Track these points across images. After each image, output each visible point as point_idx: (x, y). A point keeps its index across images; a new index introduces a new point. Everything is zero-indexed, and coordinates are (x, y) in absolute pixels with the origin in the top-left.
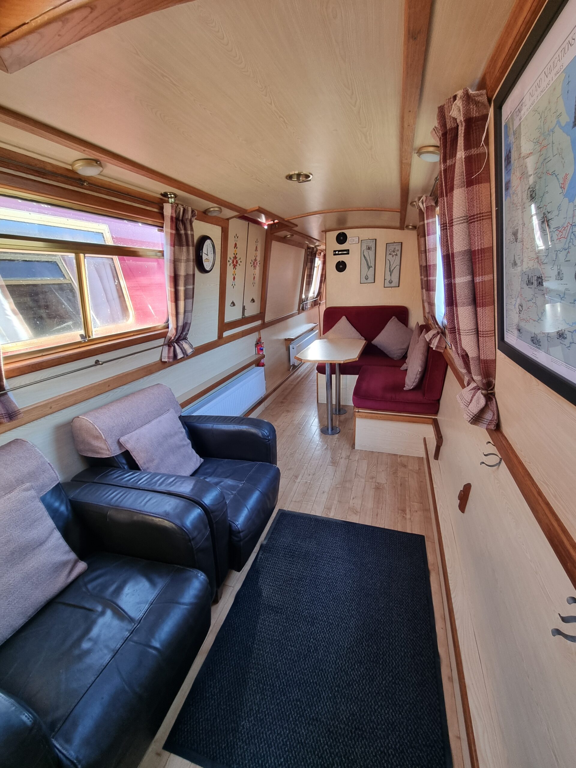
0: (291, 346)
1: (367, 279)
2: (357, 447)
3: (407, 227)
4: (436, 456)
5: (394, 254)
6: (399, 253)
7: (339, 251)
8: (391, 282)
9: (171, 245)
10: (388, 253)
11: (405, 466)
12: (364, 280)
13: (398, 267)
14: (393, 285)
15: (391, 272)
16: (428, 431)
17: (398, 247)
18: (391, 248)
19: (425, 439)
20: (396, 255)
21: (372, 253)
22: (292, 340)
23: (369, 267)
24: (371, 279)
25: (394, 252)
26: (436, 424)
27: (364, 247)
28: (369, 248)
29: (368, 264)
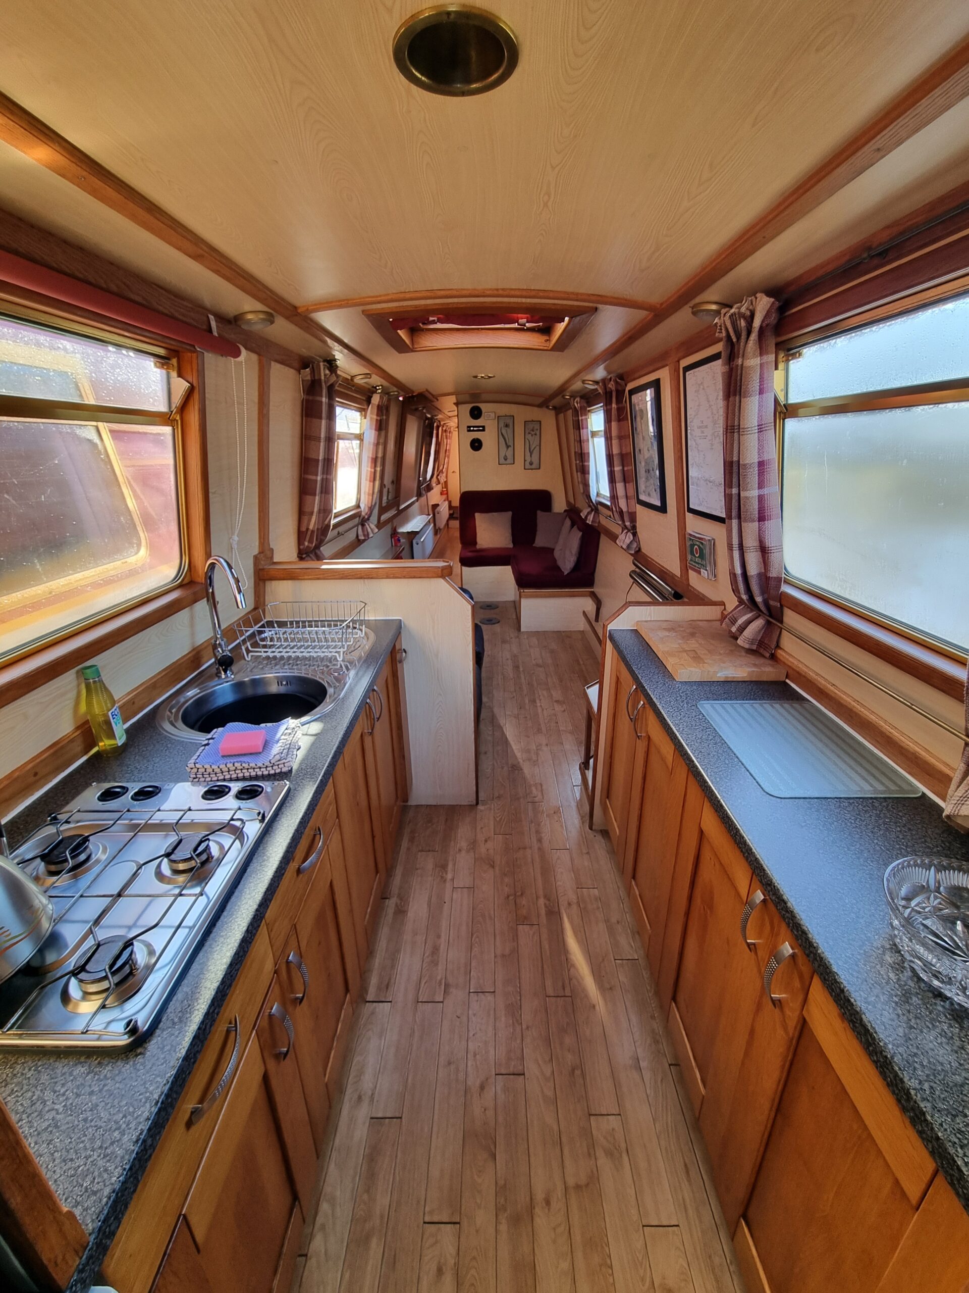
1: (506, 460)
2: (523, 629)
3: (547, 407)
4: (597, 619)
5: (533, 433)
6: (538, 433)
7: (474, 427)
8: (531, 464)
10: (527, 432)
11: (570, 637)
12: (502, 461)
13: (538, 447)
14: (533, 466)
15: (531, 453)
16: (588, 604)
17: (537, 426)
18: (531, 426)
19: (584, 612)
20: (536, 434)
21: (510, 430)
22: (417, 533)
23: (508, 447)
24: (510, 460)
25: (533, 431)
26: (594, 596)
27: (502, 424)
28: (507, 426)
29: (506, 444)
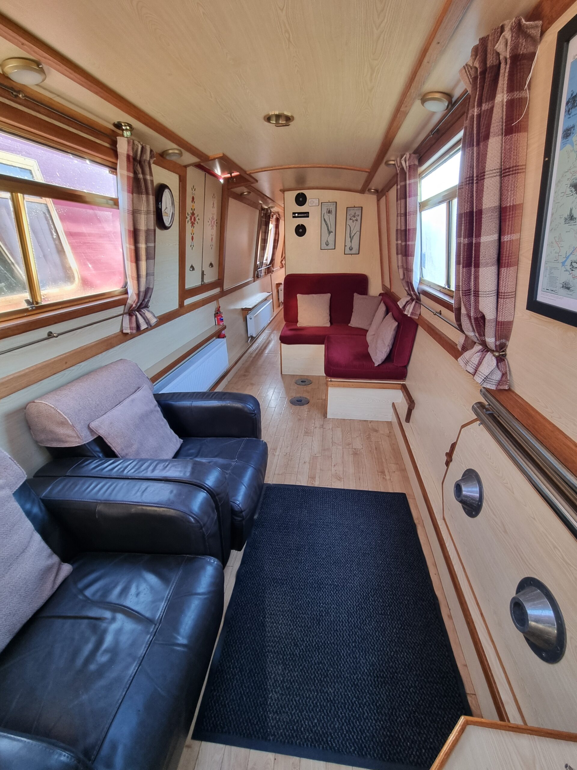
0: (248, 317)
1: (327, 245)
2: (329, 416)
3: (369, 190)
4: (408, 419)
6: (359, 218)
7: (298, 213)
8: (351, 249)
9: (129, 192)
10: (348, 219)
11: (376, 431)
12: (324, 246)
13: (358, 233)
14: (353, 252)
15: (351, 238)
17: (358, 213)
18: (352, 212)
19: (393, 404)
20: (357, 220)
21: (332, 216)
22: (250, 309)
23: (330, 232)
24: (331, 246)
25: (354, 217)
26: (405, 389)
27: (325, 211)
28: (329, 212)
29: (328, 230)
